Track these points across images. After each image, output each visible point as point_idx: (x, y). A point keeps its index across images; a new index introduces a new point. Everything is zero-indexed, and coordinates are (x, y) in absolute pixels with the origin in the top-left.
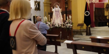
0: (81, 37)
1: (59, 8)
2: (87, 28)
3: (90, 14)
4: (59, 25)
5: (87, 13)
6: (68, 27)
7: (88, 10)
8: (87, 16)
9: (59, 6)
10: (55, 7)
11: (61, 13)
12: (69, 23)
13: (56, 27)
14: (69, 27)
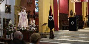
0: (45, 40)
1: (25, 12)
2: (50, 31)
3: (53, 19)
4: (24, 28)
5: (51, 18)
6: (31, 30)
7: (51, 15)
8: (51, 20)
9: (25, 10)
10: (22, 11)
11: (27, 17)
12: (33, 27)
13: (22, 29)
14: (33, 30)
